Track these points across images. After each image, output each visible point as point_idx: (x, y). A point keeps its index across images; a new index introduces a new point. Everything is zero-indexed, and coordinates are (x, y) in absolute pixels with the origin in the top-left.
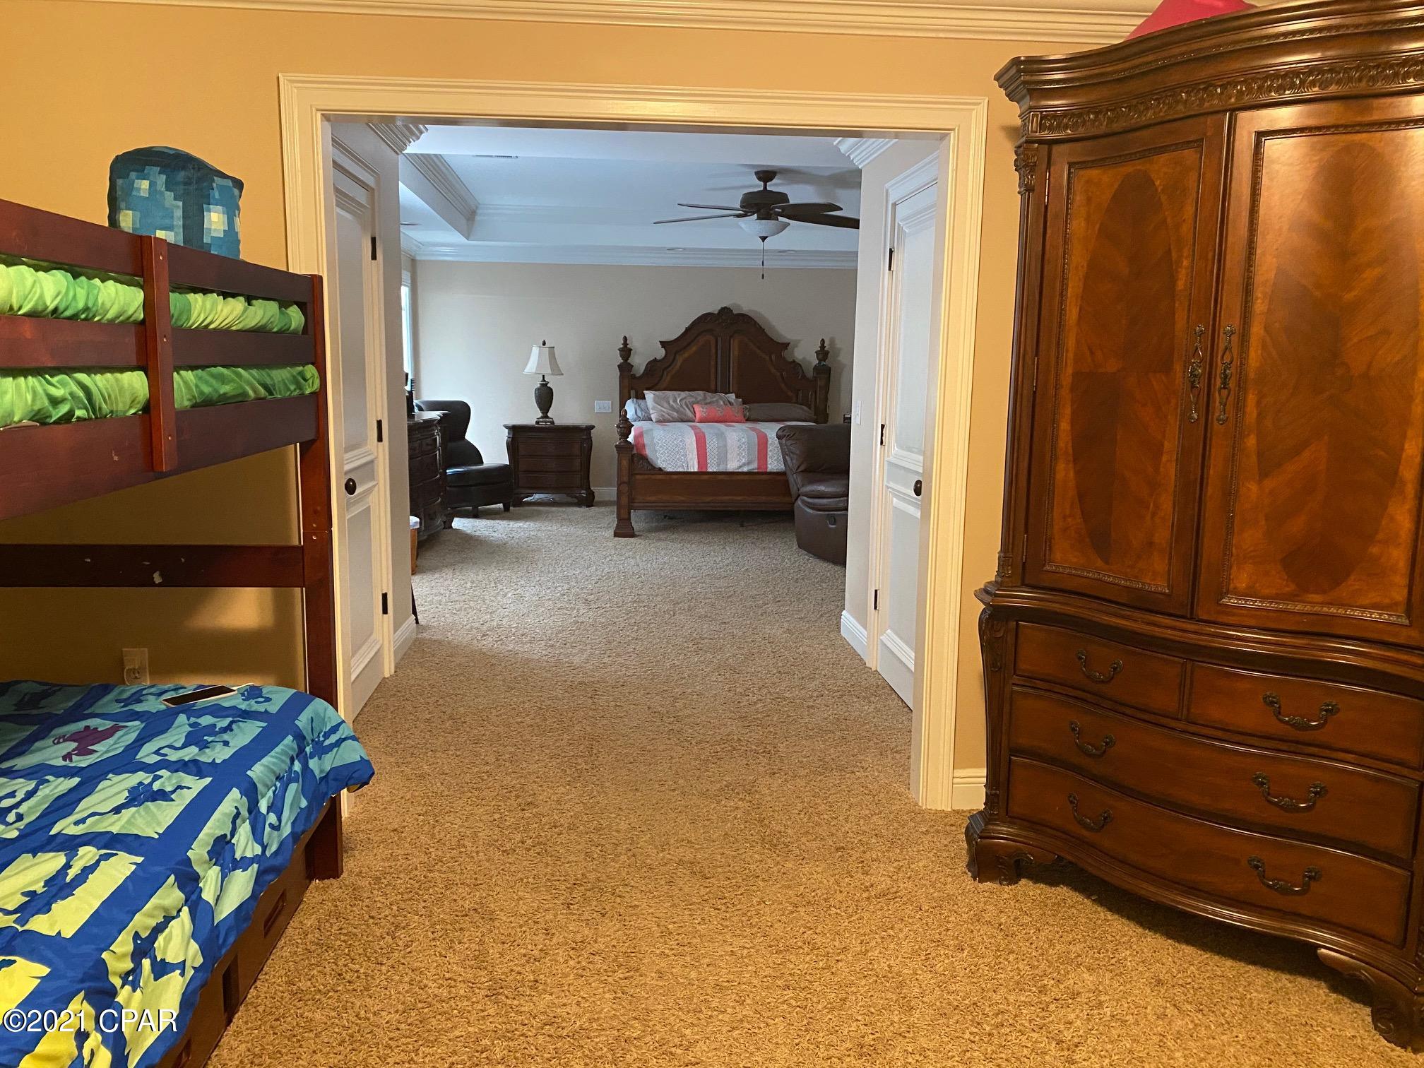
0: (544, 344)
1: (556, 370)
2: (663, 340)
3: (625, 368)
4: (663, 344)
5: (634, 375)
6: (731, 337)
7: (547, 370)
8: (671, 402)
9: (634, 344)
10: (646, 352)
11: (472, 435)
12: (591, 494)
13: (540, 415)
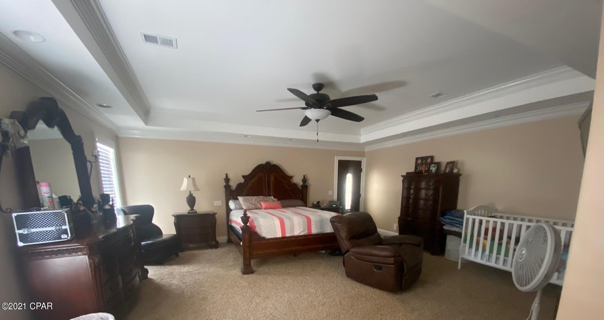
0: (189, 176)
1: (197, 189)
2: (243, 175)
3: (227, 187)
4: (244, 177)
5: (231, 190)
6: (271, 174)
7: (192, 189)
8: (251, 201)
9: (230, 176)
10: (236, 180)
11: (155, 221)
12: (217, 242)
13: (189, 209)
